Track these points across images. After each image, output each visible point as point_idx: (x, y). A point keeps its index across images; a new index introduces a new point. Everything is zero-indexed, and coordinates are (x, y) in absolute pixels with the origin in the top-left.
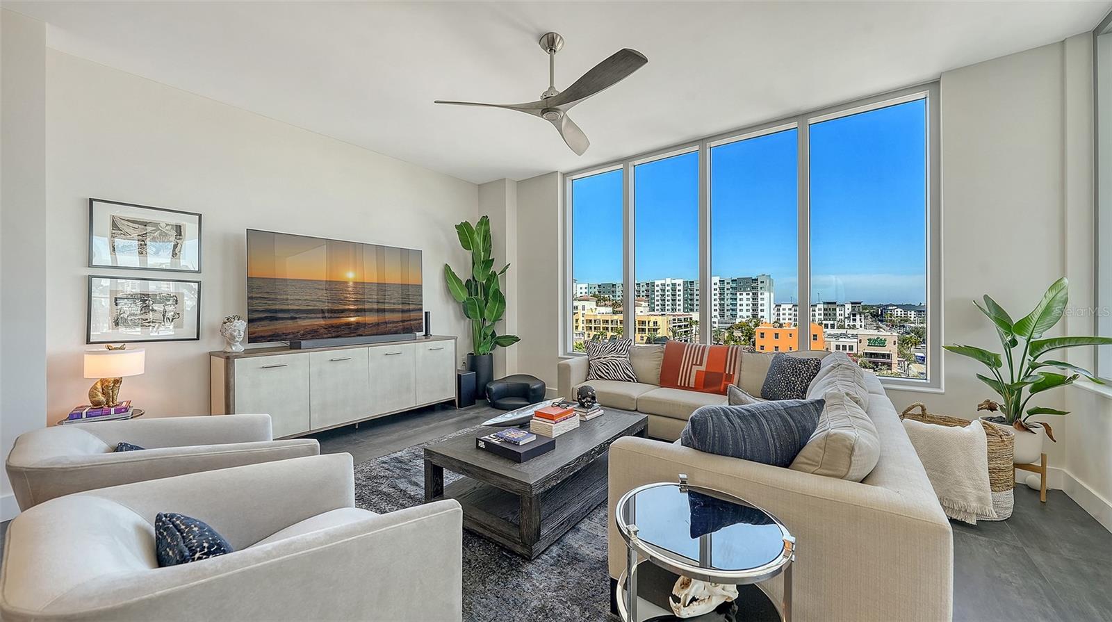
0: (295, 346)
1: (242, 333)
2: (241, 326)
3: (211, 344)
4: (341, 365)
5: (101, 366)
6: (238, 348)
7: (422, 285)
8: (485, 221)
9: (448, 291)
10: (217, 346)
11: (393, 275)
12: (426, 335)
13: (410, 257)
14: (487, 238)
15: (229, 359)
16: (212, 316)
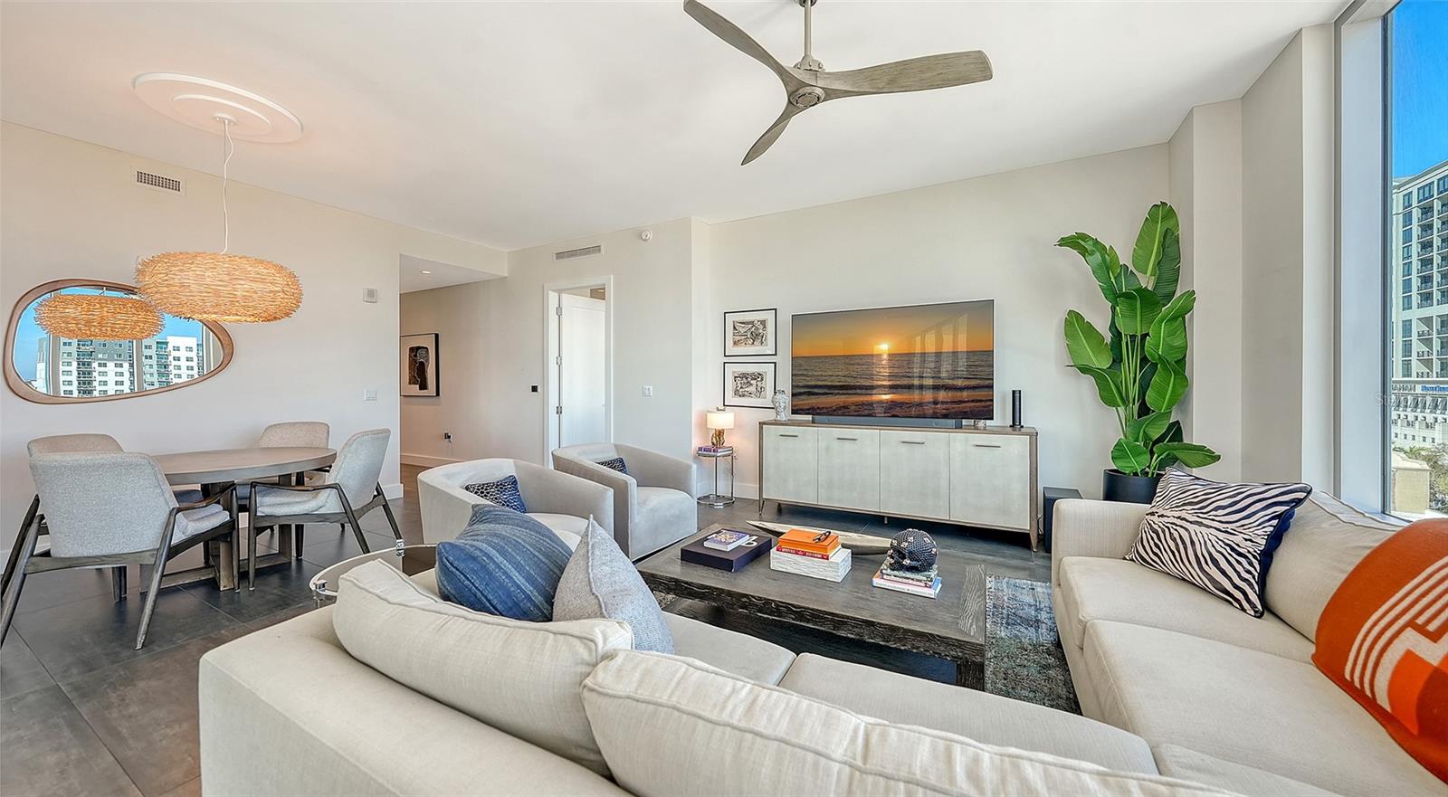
1: (787, 406)
4: (847, 444)
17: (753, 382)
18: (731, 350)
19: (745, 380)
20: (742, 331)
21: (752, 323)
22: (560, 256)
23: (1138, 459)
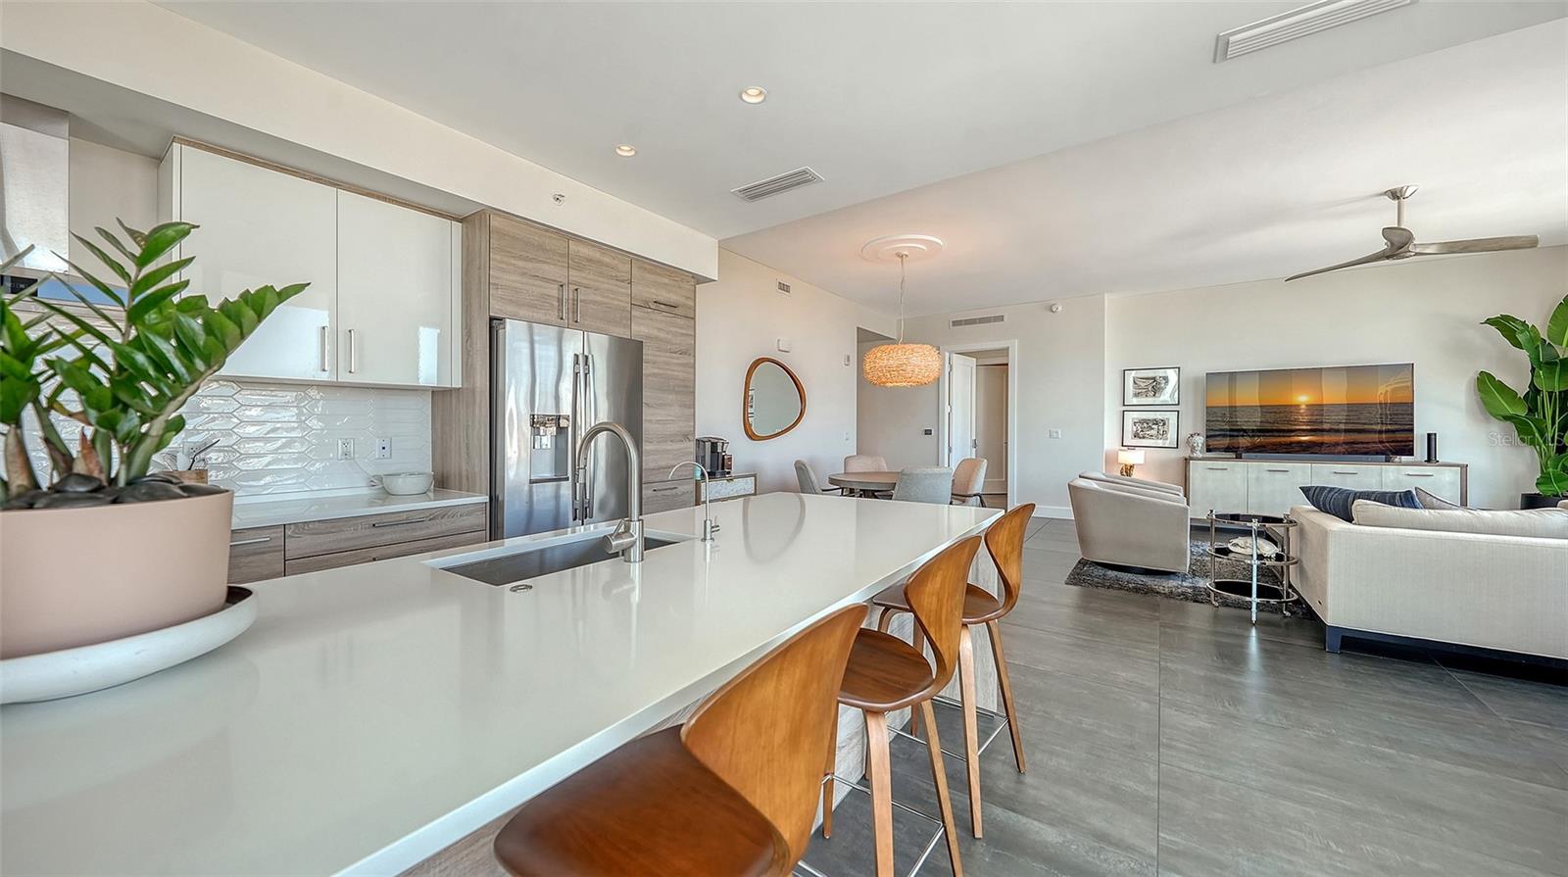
0: (1239, 457)
1: (1200, 445)
2: (1200, 440)
3: (1183, 452)
5: (1128, 457)
6: (1198, 454)
7: (1413, 403)
10: (1187, 454)
11: (1381, 392)
12: (1426, 460)
15: (1199, 460)
16: (1186, 433)
17: (1155, 427)
18: (1131, 400)
19: (1145, 425)
20: (1143, 385)
21: (1154, 379)
22: (956, 323)
23: (1559, 484)
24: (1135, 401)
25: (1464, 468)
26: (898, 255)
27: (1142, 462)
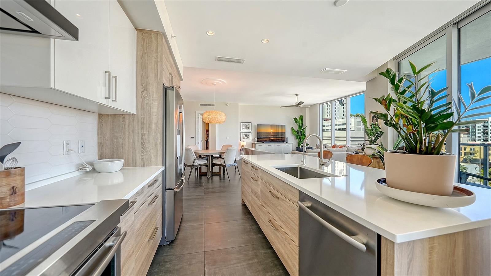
0: (263, 143)
2: (256, 139)
3: (252, 142)
6: (256, 143)
7: (285, 132)
8: (301, 116)
9: (293, 133)
11: (280, 130)
12: (287, 142)
13: (283, 126)
14: (302, 120)
15: (255, 144)
16: (253, 138)
17: (247, 136)
18: (242, 130)
19: (245, 136)
22: (201, 105)
24: (244, 130)
25: (292, 143)
26: (213, 84)
27: (246, 145)
